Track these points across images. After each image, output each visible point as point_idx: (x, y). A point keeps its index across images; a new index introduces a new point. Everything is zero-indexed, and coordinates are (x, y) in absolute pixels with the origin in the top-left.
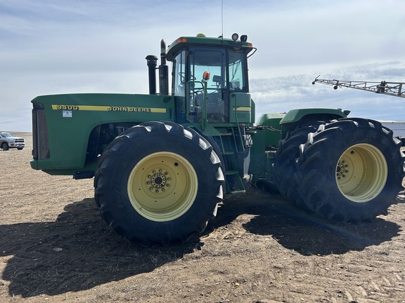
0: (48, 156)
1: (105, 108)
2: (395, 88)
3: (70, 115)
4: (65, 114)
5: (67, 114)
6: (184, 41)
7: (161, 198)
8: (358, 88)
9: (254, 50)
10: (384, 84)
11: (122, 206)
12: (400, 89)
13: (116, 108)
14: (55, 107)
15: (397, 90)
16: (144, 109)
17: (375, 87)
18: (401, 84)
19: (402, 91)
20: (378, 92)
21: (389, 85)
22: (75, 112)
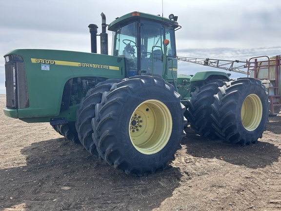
0: (28, 106)
1: (77, 64)
2: (215, 62)
3: (48, 68)
4: (43, 68)
5: (45, 68)
6: (138, 15)
7: (137, 137)
8: (191, 62)
9: (179, 27)
10: (208, 60)
11: (126, 144)
12: (218, 63)
13: (85, 65)
14: (33, 60)
15: (216, 64)
16: (105, 67)
17: (203, 62)
18: (218, 60)
19: (219, 64)
20: (204, 65)
21: (211, 61)
22: (52, 66)
